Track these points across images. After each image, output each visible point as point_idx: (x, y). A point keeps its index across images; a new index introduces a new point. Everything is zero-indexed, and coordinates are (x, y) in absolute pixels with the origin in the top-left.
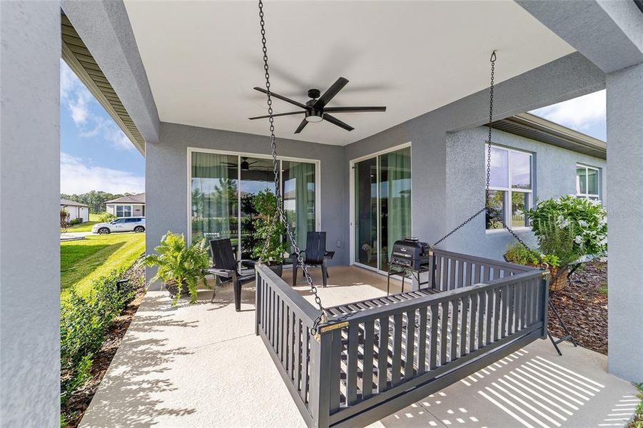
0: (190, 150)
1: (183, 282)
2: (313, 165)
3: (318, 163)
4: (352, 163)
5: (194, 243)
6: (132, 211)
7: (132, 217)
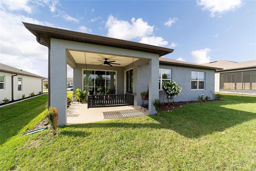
0: (83, 70)
1: (81, 99)
2: (115, 72)
3: (116, 72)
4: (125, 72)
5: (84, 91)
6: (70, 84)
7: (70, 86)
